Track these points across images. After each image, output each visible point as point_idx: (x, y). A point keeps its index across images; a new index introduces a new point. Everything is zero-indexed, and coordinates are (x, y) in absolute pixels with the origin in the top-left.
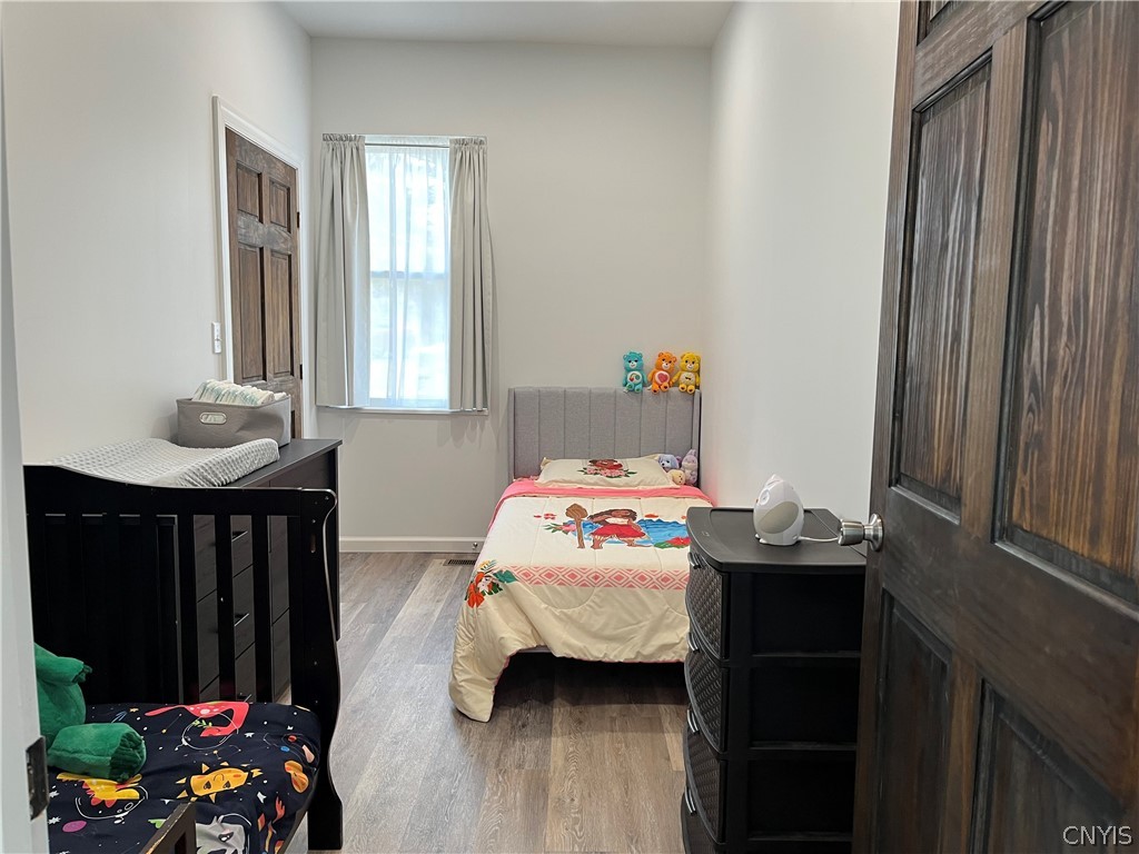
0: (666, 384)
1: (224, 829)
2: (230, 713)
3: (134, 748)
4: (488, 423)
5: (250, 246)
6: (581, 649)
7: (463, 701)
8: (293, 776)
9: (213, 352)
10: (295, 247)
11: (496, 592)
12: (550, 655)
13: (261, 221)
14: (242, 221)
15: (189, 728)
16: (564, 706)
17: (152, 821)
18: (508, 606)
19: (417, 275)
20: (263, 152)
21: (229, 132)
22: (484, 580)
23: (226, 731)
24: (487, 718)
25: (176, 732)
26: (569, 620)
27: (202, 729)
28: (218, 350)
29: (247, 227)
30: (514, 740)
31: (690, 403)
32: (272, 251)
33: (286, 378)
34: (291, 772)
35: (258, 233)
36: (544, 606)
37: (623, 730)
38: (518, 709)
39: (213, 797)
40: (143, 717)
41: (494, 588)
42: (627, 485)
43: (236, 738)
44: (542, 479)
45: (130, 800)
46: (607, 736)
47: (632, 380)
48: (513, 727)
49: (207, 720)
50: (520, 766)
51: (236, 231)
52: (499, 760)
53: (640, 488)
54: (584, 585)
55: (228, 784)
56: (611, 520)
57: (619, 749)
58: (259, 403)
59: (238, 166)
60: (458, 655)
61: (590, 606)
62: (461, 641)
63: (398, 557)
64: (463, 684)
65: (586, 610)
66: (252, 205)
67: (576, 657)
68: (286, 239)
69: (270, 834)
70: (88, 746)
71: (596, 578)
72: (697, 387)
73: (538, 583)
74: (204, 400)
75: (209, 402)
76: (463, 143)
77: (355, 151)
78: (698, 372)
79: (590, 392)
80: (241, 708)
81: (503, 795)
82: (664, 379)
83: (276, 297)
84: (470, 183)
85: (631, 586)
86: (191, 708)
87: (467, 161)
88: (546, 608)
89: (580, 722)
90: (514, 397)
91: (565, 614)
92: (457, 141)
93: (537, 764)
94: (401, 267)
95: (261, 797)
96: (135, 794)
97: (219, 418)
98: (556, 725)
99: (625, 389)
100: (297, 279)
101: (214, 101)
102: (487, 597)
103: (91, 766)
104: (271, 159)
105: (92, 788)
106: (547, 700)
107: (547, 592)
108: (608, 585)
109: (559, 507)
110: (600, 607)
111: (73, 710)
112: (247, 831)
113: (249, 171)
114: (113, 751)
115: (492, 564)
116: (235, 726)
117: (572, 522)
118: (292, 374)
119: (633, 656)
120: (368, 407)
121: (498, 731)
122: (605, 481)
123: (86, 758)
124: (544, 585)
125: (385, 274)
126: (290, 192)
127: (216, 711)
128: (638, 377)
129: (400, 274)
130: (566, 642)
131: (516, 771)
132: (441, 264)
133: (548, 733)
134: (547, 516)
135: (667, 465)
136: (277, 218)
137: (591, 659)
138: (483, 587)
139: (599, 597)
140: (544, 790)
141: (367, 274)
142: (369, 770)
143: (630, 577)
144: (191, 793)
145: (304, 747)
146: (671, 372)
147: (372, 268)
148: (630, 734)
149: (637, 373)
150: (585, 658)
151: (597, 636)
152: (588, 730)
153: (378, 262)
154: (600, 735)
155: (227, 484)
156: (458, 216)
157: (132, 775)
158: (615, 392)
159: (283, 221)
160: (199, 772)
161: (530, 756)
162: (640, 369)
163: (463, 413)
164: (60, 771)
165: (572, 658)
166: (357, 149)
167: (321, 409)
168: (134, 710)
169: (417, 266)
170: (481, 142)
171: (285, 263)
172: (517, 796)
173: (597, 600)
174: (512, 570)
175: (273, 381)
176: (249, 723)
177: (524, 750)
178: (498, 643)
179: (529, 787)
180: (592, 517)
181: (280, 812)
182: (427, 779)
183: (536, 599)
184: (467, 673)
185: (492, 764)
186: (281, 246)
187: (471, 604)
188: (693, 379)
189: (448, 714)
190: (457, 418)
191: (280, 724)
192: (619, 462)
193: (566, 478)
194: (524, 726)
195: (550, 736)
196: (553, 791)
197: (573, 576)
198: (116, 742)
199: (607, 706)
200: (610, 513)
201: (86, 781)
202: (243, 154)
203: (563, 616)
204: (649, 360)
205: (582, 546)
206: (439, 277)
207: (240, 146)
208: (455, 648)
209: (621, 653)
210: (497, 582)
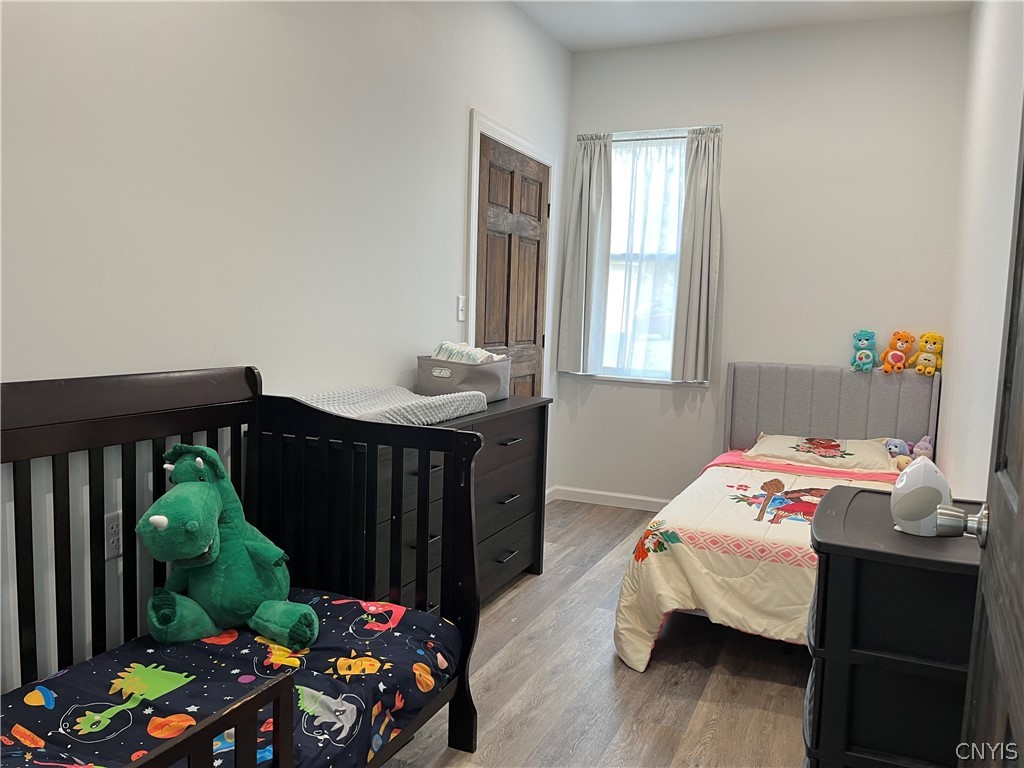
0: (900, 365)
1: (343, 705)
2: (390, 613)
3: (307, 626)
4: (708, 394)
5: (499, 233)
6: (738, 620)
7: (622, 649)
8: (417, 676)
9: (458, 321)
10: (544, 235)
11: (661, 551)
12: (706, 619)
13: (511, 211)
14: (491, 211)
15: (357, 620)
16: (723, 674)
17: (297, 687)
18: (671, 565)
19: (652, 257)
20: (517, 153)
21: (484, 138)
22: (650, 537)
23: (383, 628)
24: (642, 668)
25: (348, 621)
26: (729, 589)
27: (367, 622)
28: (461, 318)
29: (497, 216)
30: (662, 695)
31: (928, 387)
32: (520, 237)
33: (527, 346)
34: (417, 673)
35: (507, 222)
36: (705, 570)
37: (776, 711)
38: (676, 667)
39: (348, 678)
40: (329, 604)
41: (660, 546)
42: (841, 466)
43: (388, 634)
44: (751, 453)
45: (291, 667)
46: (757, 712)
47: (861, 359)
48: (665, 683)
49: (373, 616)
50: (657, 721)
51: (485, 221)
52: (639, 710)
53: (856, 470)
54: (749, 557)
55: (364, 670)
56: (806, 498)
57: (765, 728)
58: (479, 362)
59: (492, 165)
60: (622, 604)
61: (753, 578)
62: (625, 591)
63: (619, 511)
64: (623, 631)
65: (748, 581)
66: (503, 197)
67: (733, 626)
68: (535, 227)
69: (387, 720)
70: (276, 619)
71: (762, 551)
72: (938, 369)
73: (702, 548)
74: (440, 358)
75: (444, 359)
76: (700, 132)
77: (603, 148)
78: (940, 354)
79: (814, 370)
80: (399, 611)
81: (631, 744)
82: (897, 358)
83: (521, 276)
84: (704, 169)
85: (799, 565)
86: (364, 604)
87: (703, 149)
88: (707, 574)
89: (734, 693)
90: (734, 371)
91: (726, 582)
92: (694, 132)
93: (675, 723)
94: (636, 250)
95: (382, 687)
96: (297, 663)
97: (446, 373)
98: (708, 690)
99: (853, 369)
100: (545, 262)
101: (472, 112)
102: (651, 554)
103: (276, 634)
104: (524, 159)
105: (273, 652)
106: (708, 663)
107: (710, 557)
108: (774, 561)
109: (755, 481)
110: (764, 581)
111: (275, 588)
112: (359, 712)
113: (503, 170)
114: (291, 625)
115: (660, 523)
116: (391, 625)
117: (762, 496)
118: (535, 342)
119: (795, 637)
120: (601, 374)
121: (649, 683)
122: (818, 460)
123: (273, 627)
124: (707, 551)
125: (623, 257)
126: (542, 187)
127: (381, 610)
128: (867, 357)
129: (636, 256)
130: (724, 610)
131: (652, 724)
132: (672, 246)
133: (698, 695)
134: (740, 487)
135: (894, 449)
136: (528, 209)
137: (750, 632)
138: (649, 544)
139: (764, 570)
140: (672, 749)
141: (607, 256)
142: (523, 691)
143: (800, 556)
144: (336, 670)
145: (439, 655)
146: (908, 353)
147: (612, 252)
148: (782, 717)
149: (868, 352)
150: (744, 630)
151: (759, 610)
152: (739, 702)
153: (618, 246)
154: (750, 710)
155: (432, 425)
156: (691, 200)
157: (303, 648)
158: (842, 370)
159: (534, 210)
160: (349, 656)
161: (671, 713)
162: (871, 348)
163: (684, 384)
164: (258, 634)
165: (729, 627)
166: (605, 146)
167: (561, 374)
168: (325, 597)
169: (651, 248)
170: (717, 130)
171: (534, 248)
172: (644, 748)
173: (761, 574)
174: (678, 532)
175: (515, 348)
176: (403, 625)
177: (667, 705)
178: (656, 600)
179: (659, 743)
180: (787, 493)
181: (399, 704)
182: (568, 711)
183: (698, 564)
184: (628, 622)
185: (632, 712)
186: (530, 233)
187: (637, 559)
188: (935, 361)
189: (609, 659)
190: (679, 389)
191: (427, 632)
192: (838, 442)
193: (776, 454)
194: (676, 684)
195: (698, 699)
196: (681, 753)
197: (739, 546)
198: (295, 619)
199: (768, 683)
200: (809, 491)
201: (271, 646)
202: (497, 155)
203: (724, 584)
204: (883, 339)
205: (760, 518)
206: (671, 257)
207: (494, 149)
208: (620, 597)
209: (783, 630)
210: (663, 541)
